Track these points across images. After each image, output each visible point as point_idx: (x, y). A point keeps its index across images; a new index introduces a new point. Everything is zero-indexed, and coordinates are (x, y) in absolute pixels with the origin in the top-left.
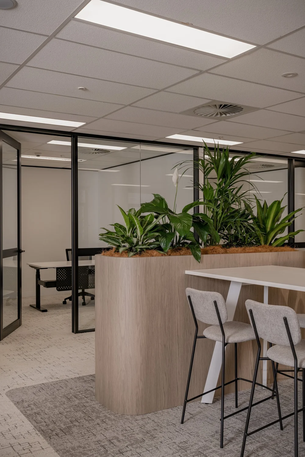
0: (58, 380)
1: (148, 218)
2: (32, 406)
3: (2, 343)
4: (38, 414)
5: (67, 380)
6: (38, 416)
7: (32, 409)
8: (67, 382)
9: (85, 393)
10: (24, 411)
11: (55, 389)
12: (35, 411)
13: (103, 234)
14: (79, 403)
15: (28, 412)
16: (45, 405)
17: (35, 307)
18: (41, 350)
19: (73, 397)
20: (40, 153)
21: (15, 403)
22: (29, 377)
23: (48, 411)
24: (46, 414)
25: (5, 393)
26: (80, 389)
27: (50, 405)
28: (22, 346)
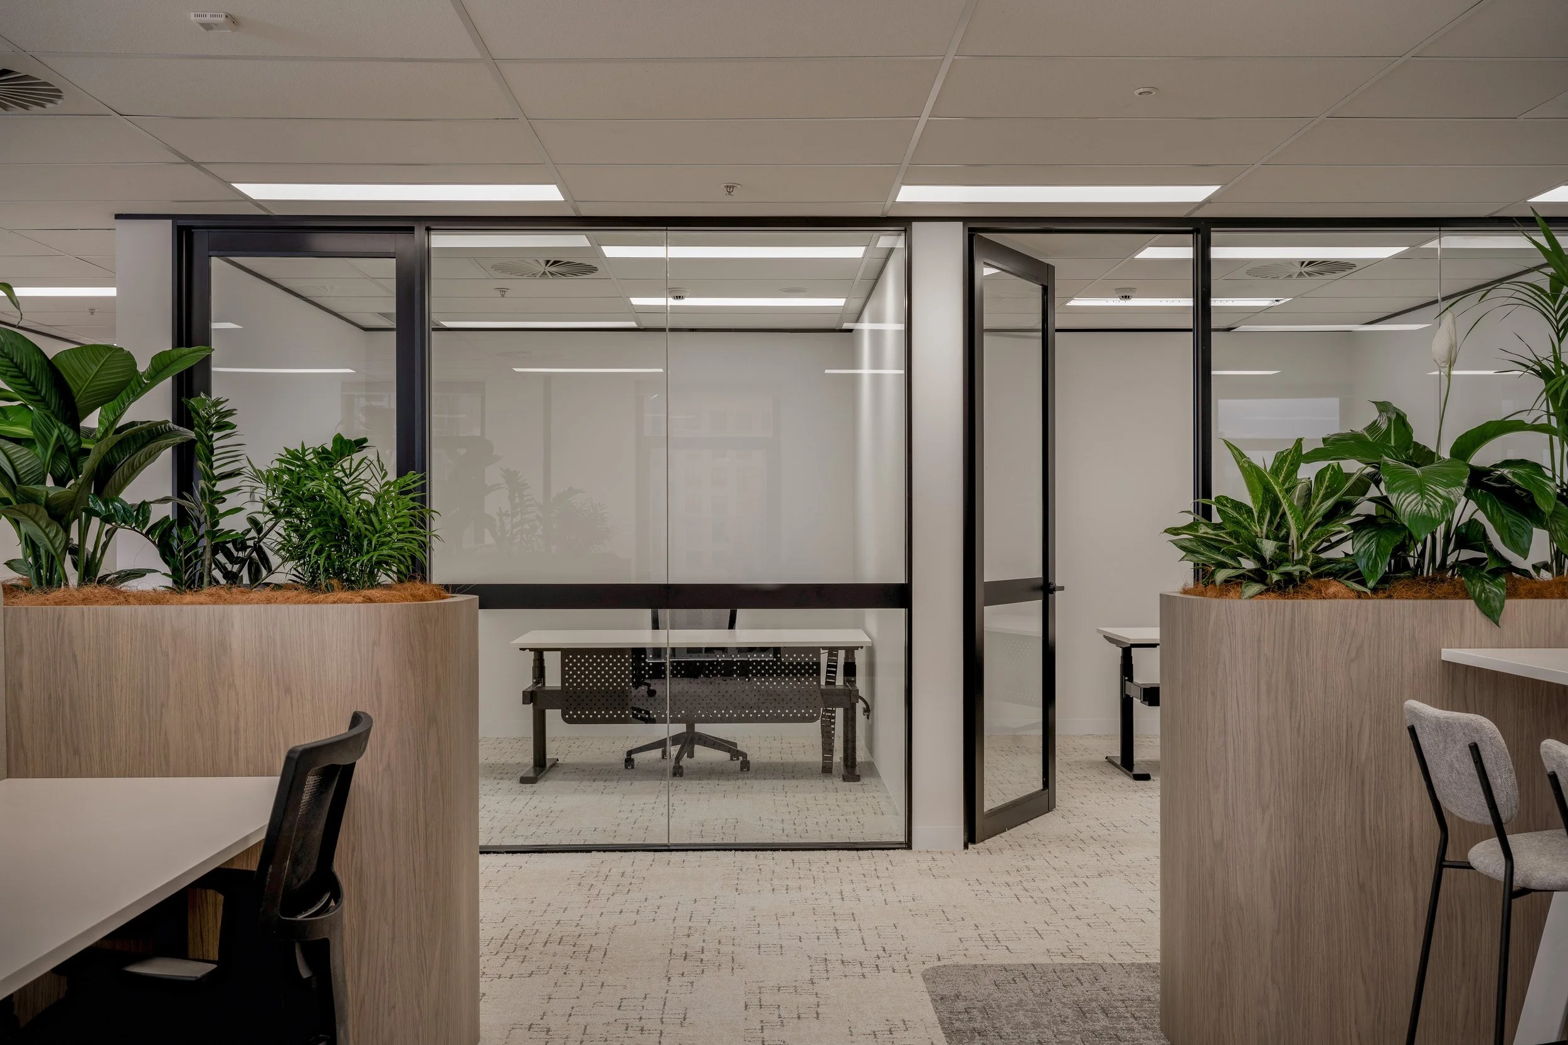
0: (1081, 961)
1: (1325, 478)
2: (975, 1012)
3: (976, 851)
4: (978, 1033)
5: (1105, 966)
6: (978, 1037)
7: (970, 1020)
8: (1100, 971)
9: (1137, 1007)
10: (948, 1021)
11: (1060, 984)
12: (977, 1025)
13: (1175, 529)
14: (1106, 1028)
15: (957, 1024)
16: (1010, 1016)
17: (1119, 762)
18: (1075, 880)
19: (1099, 1012)
20: (1131, 289)
21: (935, 997)
22: (1003, 943)
23: (1009, 1031)
24: (1001, 1038)
25: (922, 970)
26: (1129, 994)
27: (1022, 1018)
28: (1029, 863)
